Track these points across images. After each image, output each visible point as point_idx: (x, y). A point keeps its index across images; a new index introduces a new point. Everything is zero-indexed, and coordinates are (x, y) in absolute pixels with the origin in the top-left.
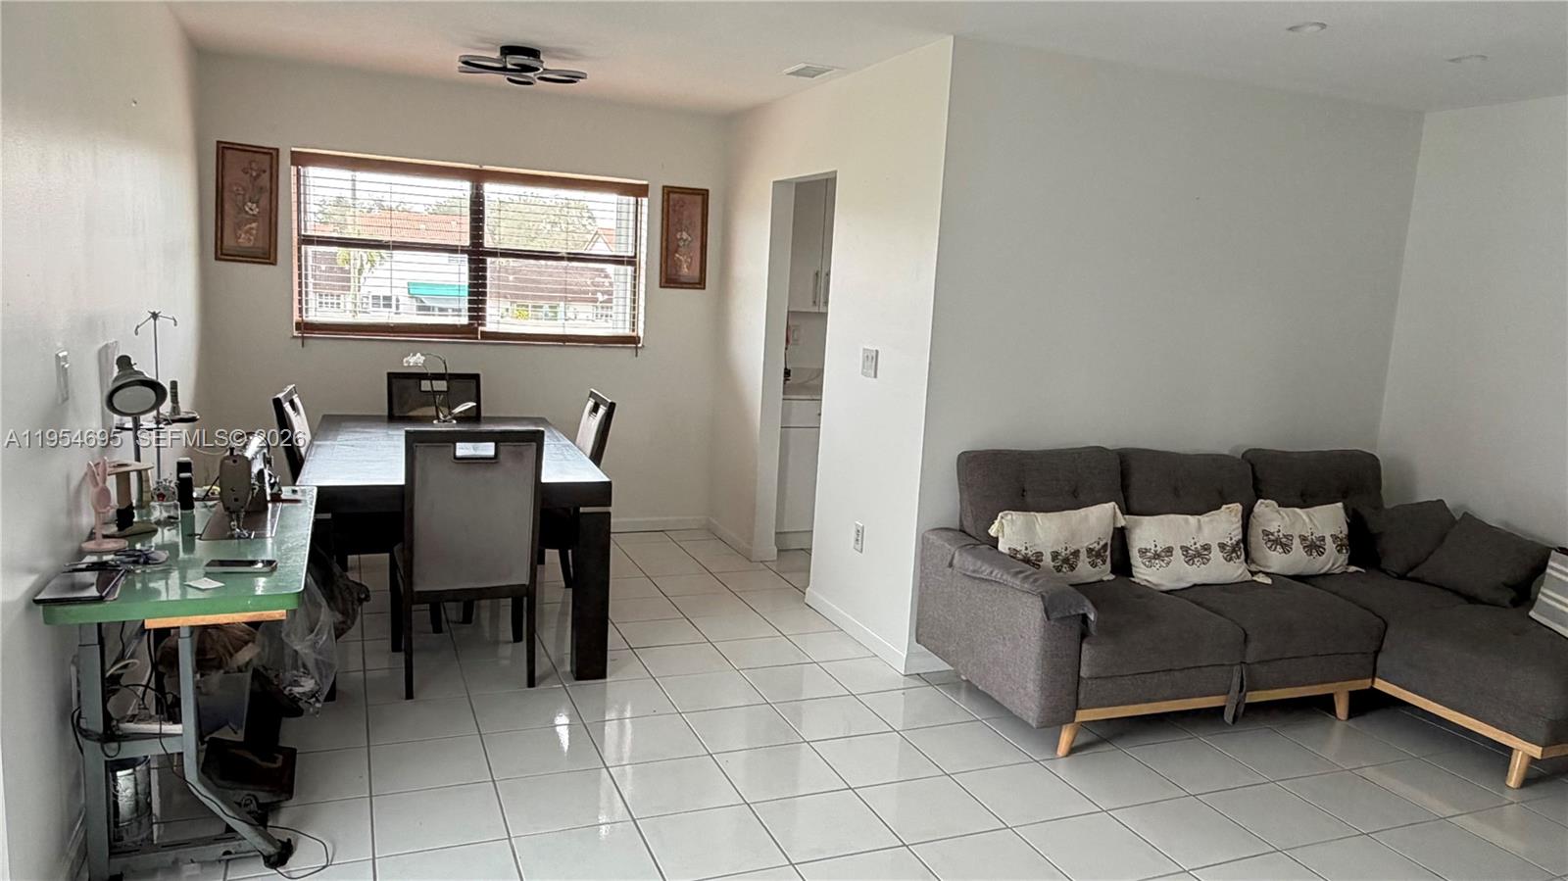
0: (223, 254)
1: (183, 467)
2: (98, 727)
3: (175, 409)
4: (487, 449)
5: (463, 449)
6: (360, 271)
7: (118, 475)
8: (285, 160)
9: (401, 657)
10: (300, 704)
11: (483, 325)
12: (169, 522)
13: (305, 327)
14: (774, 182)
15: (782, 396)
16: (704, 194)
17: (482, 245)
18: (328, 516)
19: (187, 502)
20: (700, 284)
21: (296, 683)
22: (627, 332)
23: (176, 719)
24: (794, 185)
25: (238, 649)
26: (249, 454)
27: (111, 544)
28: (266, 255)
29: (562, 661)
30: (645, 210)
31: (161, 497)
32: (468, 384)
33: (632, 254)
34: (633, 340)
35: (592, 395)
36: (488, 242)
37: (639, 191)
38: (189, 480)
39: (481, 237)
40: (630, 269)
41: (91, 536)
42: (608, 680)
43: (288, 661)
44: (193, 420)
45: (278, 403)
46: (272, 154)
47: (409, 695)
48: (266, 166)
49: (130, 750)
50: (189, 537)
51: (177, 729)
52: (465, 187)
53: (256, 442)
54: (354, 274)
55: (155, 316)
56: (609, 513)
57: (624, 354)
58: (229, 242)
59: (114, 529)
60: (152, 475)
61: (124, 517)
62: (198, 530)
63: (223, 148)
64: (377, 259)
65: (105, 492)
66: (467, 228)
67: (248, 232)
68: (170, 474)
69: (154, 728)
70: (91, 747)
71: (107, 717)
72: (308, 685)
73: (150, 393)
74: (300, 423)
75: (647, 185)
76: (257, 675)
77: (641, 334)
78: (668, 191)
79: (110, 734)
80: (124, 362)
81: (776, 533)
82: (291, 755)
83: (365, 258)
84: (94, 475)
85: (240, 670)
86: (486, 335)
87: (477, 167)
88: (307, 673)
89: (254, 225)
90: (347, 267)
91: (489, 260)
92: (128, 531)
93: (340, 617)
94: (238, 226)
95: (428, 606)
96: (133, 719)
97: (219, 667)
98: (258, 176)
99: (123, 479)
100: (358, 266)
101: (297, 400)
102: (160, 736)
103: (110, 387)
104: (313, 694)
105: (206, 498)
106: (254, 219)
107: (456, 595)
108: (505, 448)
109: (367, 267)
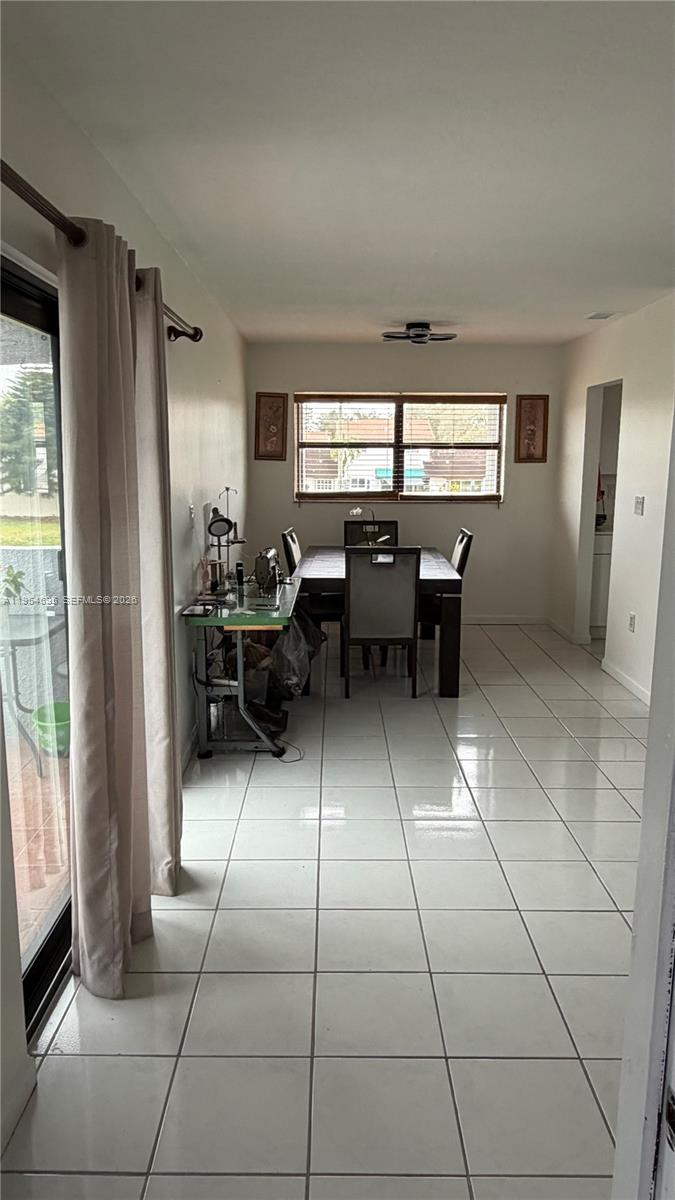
0: (258, 456)
1: (238, 565)
2: (204, 679)
3: (236, 537)
4: (389, 559)
5: (381, 559)
6: (344, 462)
7: (212, 565)
8: (291, 399)
9: (343, 679)
10: (292, 690)
11: (402, 491)
12: (232, 590)
13: (301, 496)
14: (589, 388)
15: (594, 532)
16: (545, 398)
17: (401, 442)
18: (306, 594)
19: (241, 583)
20: (543, 459)
21: (289, 679)
22: (494, 493)
23: (236, 679)
24: (602, 390)
25: (263, 659)
26: (269, 556)
27: (208, 597)
28: (280, 456)
29: (433, 688)
30: (505, 412)
31: (230, 578)
32: (391, 527)
33: (497, 442)
34: (497, 498)
35: (462, 531)
36: (406, 440)
37: (501, 400)
38: (241, 571)
39: (401, 437)
40: (496, 451)
41: (201, 594)
42: (460, 699)
43: (286, 668)
44: (244, 542)
45: (284, 536)
46: (284, 397)
47: (347, 696)
48: (281, 405)
49: (217, 692)
50: (241, 597)
51: (236, 683)
52: (392, 407)
53: (272, 553)
54: (340, 464)
55: (227, 489)
56: (460, 598)
57: (490, 507)
58: (262, 449)
59: (209, 592)
60: (225, 567)
61: (214, 586)
62: (245, 594)
63: (259, 396)
64: (356, 453)
65: (207, 572)
66: (393, 432)
67: (272, 442)
68: (233, 568)
69: (226, 682)
70: (201, 688)
71: (207, 676)
72: (295, 680)
73: (227, 526)
74: (296, 549)
75: (505, 396)
76: (272, 674)
77: (502, 493)
78: (520, 398)
79: (208, 683)
80: (215, 511)
81: (591, 627)
82: (286, 714)
83: (348, 454)
84: (202, 564)
85: (264, 669)
86: (404, 498)
87: (398, 394)
88: (295, 674)
89: (274, 438)
90: (336, 460)
91: (406, 450)
92: (216, 592)
93: (311, 649)
94: (266, 439)
95: (360, 647)
96: (218, 678)
97: (254, 668)
98: (277, 410)
99: (214, 566)
100: (343, 459)
101: (294, 536)
102: (229, 686)
103: (209, 523)
104: (297, 685)
105: (248, 581)
106: (275, 435)
107: (376, 641)
108: (399, 557)
109: (349, 459)
